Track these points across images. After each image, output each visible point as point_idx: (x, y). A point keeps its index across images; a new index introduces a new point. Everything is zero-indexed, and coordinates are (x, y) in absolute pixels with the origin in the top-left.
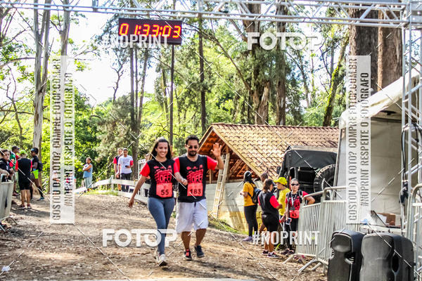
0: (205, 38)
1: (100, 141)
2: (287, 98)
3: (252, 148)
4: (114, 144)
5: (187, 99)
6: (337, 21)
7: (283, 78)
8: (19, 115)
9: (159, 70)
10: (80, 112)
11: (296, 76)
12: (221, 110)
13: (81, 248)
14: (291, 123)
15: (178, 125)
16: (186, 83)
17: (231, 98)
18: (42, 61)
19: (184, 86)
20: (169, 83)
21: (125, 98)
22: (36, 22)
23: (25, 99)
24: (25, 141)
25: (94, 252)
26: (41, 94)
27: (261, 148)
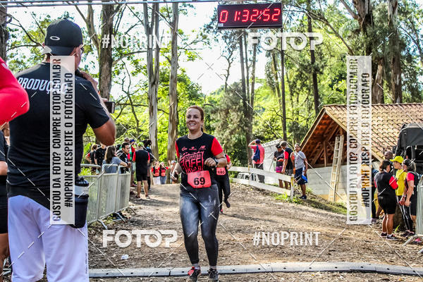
0: (314, 19)
1: (214, 129)
2: (402, 75)
4: (228, 131)
5: (299, 82)
7: (398, 54)
8: (135, 108)
9: (269, 54)
10: (194, 102)
11: (411, 51)
12: (335, 91)
14: (408, 100)
15: (291, 109)
16: (298, 66)
17: (345, 79)
18: (154, 53)
19: (295, 69)
20: (280, 67)
21: (236, 84)
22: (146, 16)
23: (140, 92)
24: (141, 133)
26: (154, 86)
27: (376, 128)
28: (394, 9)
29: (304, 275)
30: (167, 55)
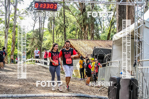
0: (66, 9)
1: (28, 45)
2: (94, 30)
3: (82, 47)
4: (33, 46)
5: (59, 30)
6: (112, 3)
7: (93, 23)
9: (49, 20)
11: (97, 22)
12: (71, 34)
13: (21, 83)
14: (96, 39)
15: (56, 40)
16: (59, 25)
17: (75, 30)
18: (8, 16)
20: (53, 25)
21: (37, 30)
22: (6, 3)
23: (1, 30)
24: (1, 45)
25: (26, 84)
26: (7, 28)
27: (85, 47)
28: (93, 7)
29: (60, 97)
30: (12, 17)
